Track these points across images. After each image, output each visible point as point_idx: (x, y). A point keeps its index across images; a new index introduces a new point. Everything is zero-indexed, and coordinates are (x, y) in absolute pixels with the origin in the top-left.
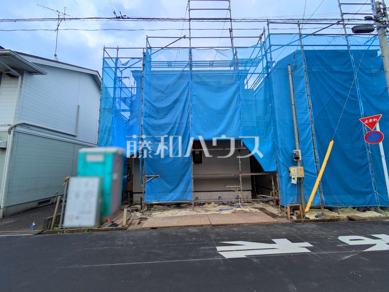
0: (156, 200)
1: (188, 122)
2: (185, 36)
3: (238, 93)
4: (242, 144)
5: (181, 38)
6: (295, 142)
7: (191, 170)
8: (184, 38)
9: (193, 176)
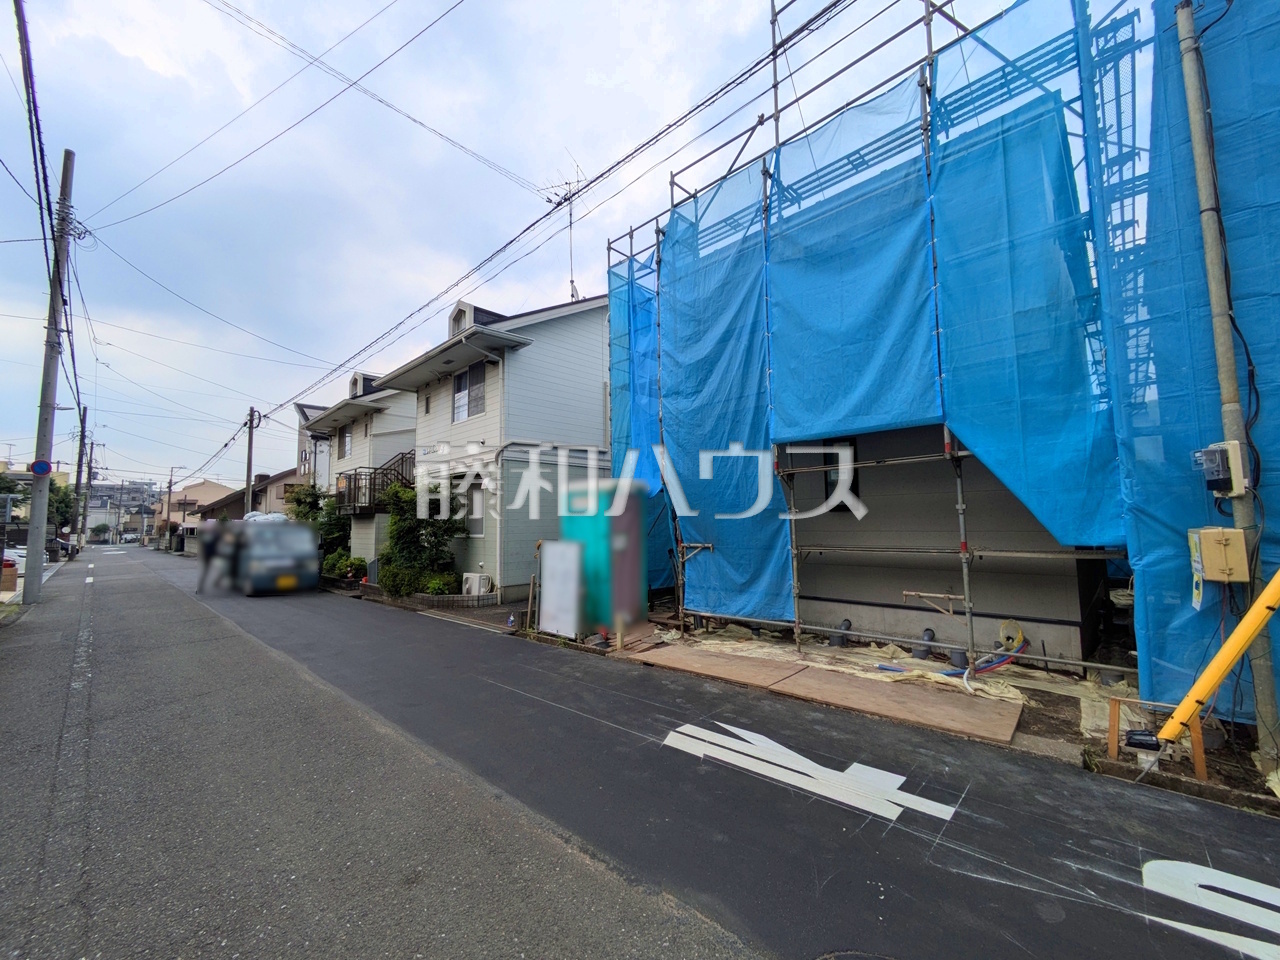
0: (708, 608)
1: (762, 390)
2: (763, 115)
3: (925, 243)
4: (947, 439)
5: (753, 129)
6: (1219, 403)
7: (789, 532)
8: (759, 127)
9: (795, 552)
